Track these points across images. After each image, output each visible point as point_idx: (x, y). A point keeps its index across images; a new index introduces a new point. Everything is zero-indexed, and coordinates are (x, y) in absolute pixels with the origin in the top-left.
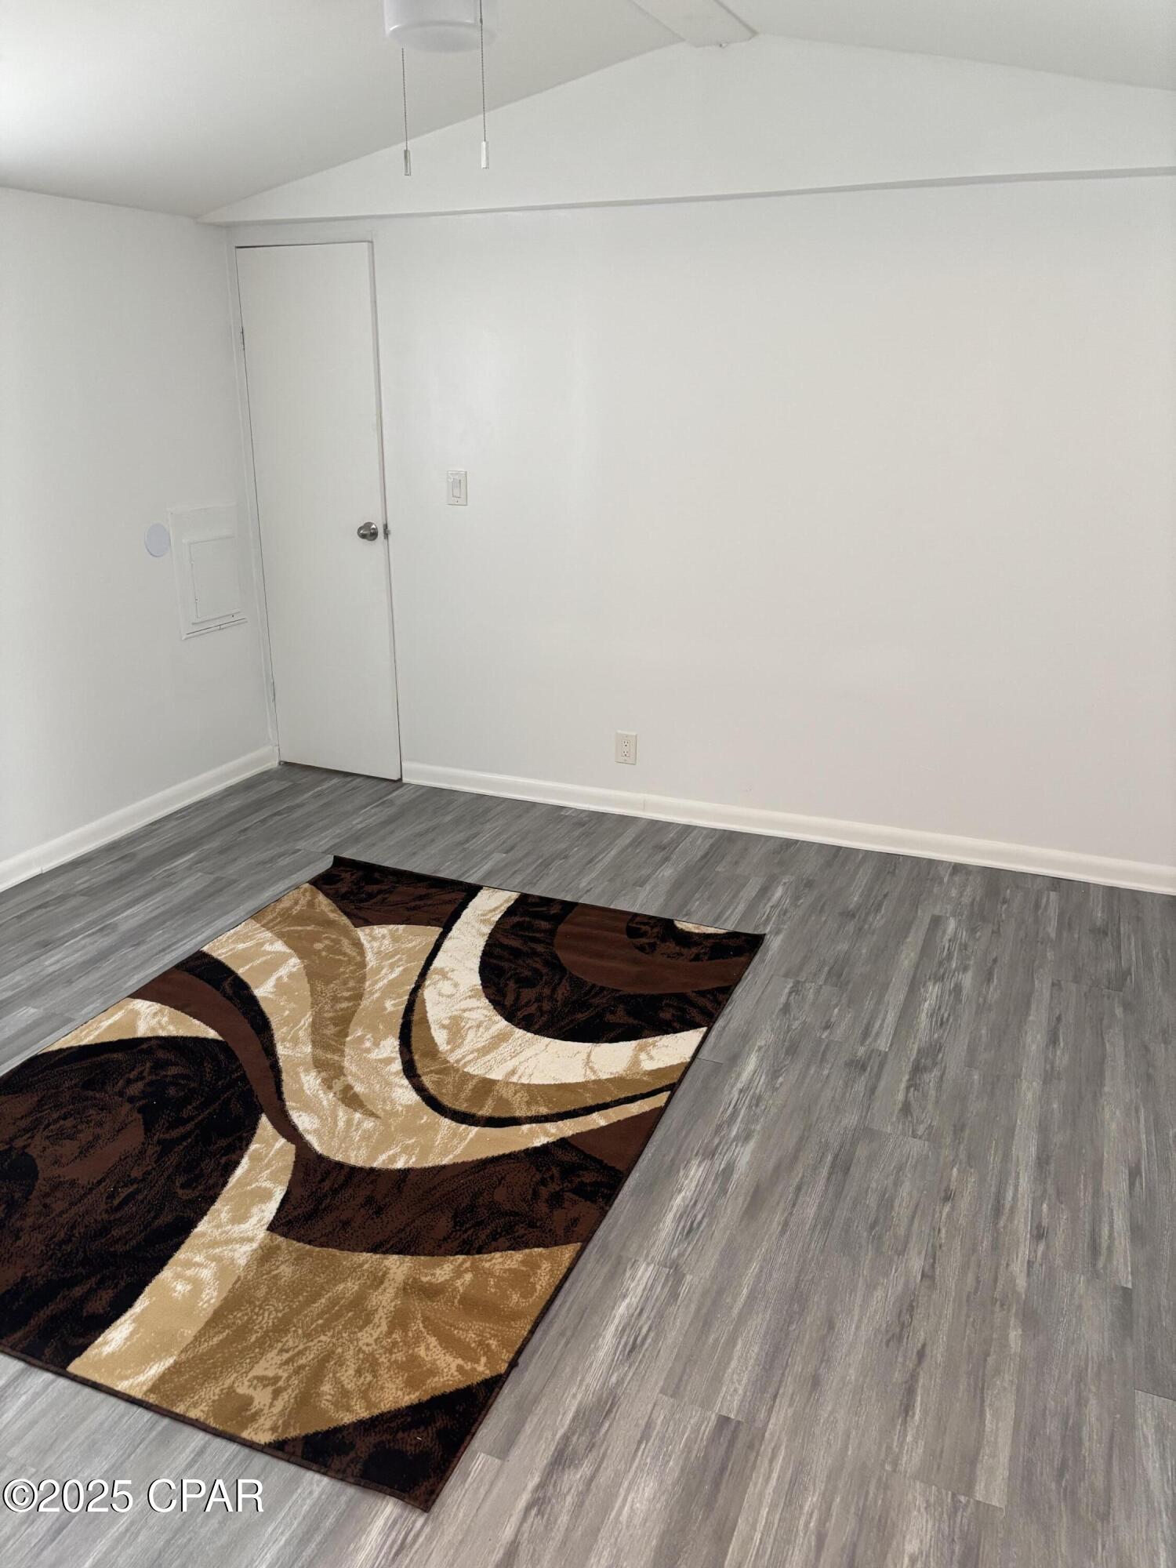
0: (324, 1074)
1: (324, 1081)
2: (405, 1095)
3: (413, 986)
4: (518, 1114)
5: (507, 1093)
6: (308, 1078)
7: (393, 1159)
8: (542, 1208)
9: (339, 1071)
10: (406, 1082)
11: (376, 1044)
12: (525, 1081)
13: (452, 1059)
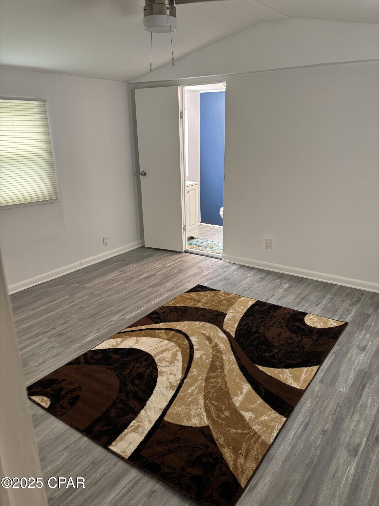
0: (218, 348)
1: (218, 346)
2: (194, 339)
3: (185, 381)
4: (164, 331)
5: (165, 336)
6: (223, 347)
7: (199, 324)
8: (167, 312)
9: (213, 348)
10: (193, 343)
11: (201, 356)
12: (158, 339)
13: (178, 348)
